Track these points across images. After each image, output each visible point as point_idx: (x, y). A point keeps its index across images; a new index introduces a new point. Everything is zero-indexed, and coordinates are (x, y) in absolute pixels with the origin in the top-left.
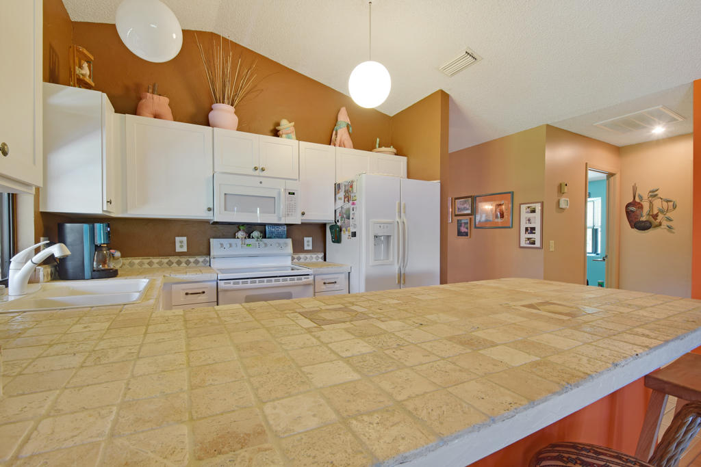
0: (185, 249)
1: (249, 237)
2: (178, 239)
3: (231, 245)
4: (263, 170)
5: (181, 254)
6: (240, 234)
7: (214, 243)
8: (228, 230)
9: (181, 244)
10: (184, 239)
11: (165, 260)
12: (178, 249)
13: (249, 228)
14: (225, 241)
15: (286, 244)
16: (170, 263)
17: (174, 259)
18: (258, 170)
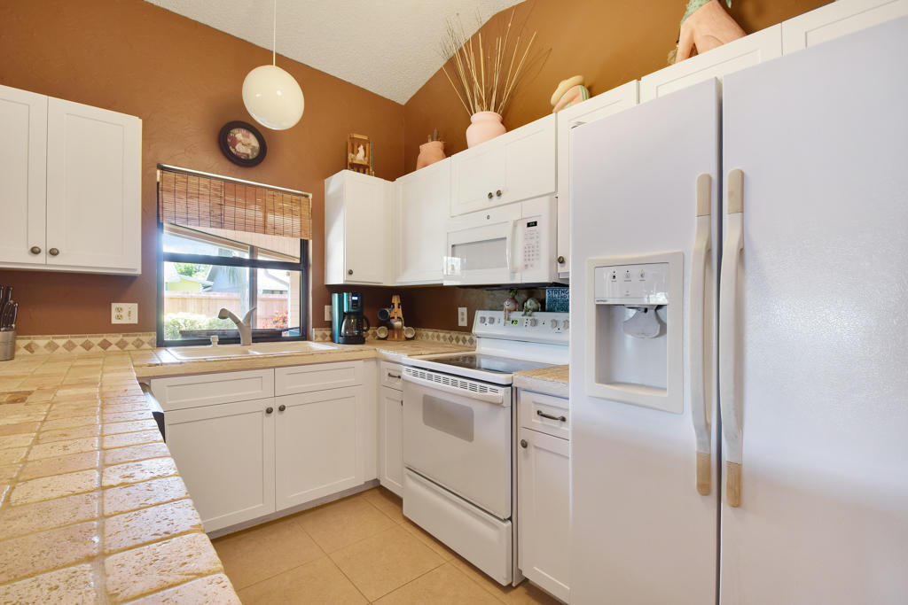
1: (521, 308)
2: (460, 310)
3: (492, 320)
4: (498, 194)
5: (461, 329)
7: (479, 316)
9: (463, 316)
10: (465, 309)
12: (460, 323)
14: (489, 315)
17: (455, 334)
18: (495, 197)
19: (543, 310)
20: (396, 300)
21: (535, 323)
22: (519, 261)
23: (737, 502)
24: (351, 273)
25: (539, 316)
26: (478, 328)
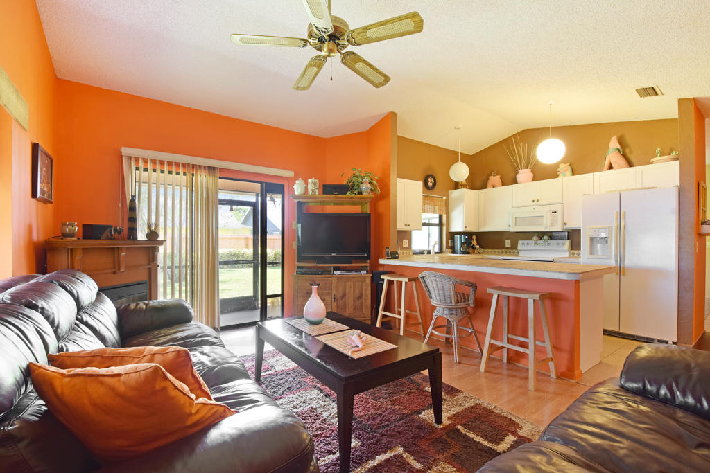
0: (509, 246)
1: (541, 239)
2: (507, 241)
3: (528, 244)
4: (538, 201)
5: (507, 248)
6: (535, 238)
7: (520, 242)
8: (527, 236)
9: (508, 243)
10: (509, 241)
11: (500, 251)
12: (507, 246)
13: (541, 235)
14: (525, 242)
15: (564, 244)
16: (502, 253)
17: (504, 250)
18: (536, 202)
19: (551, 239)
20: (474, 237)
21: (549, 244)
22: (549, 223)
23: (623, 275)
24: (466, 227)
25: (550, 241)
26: (519, 248)
